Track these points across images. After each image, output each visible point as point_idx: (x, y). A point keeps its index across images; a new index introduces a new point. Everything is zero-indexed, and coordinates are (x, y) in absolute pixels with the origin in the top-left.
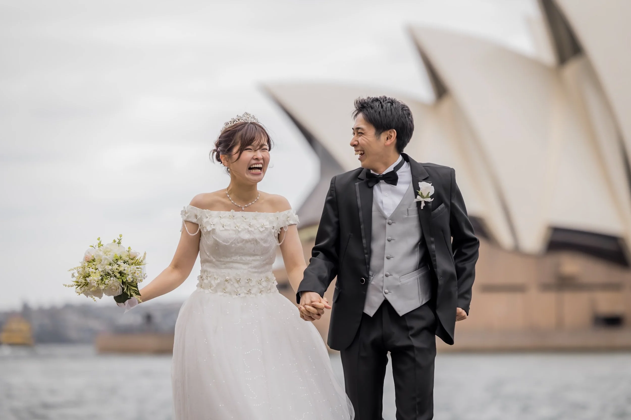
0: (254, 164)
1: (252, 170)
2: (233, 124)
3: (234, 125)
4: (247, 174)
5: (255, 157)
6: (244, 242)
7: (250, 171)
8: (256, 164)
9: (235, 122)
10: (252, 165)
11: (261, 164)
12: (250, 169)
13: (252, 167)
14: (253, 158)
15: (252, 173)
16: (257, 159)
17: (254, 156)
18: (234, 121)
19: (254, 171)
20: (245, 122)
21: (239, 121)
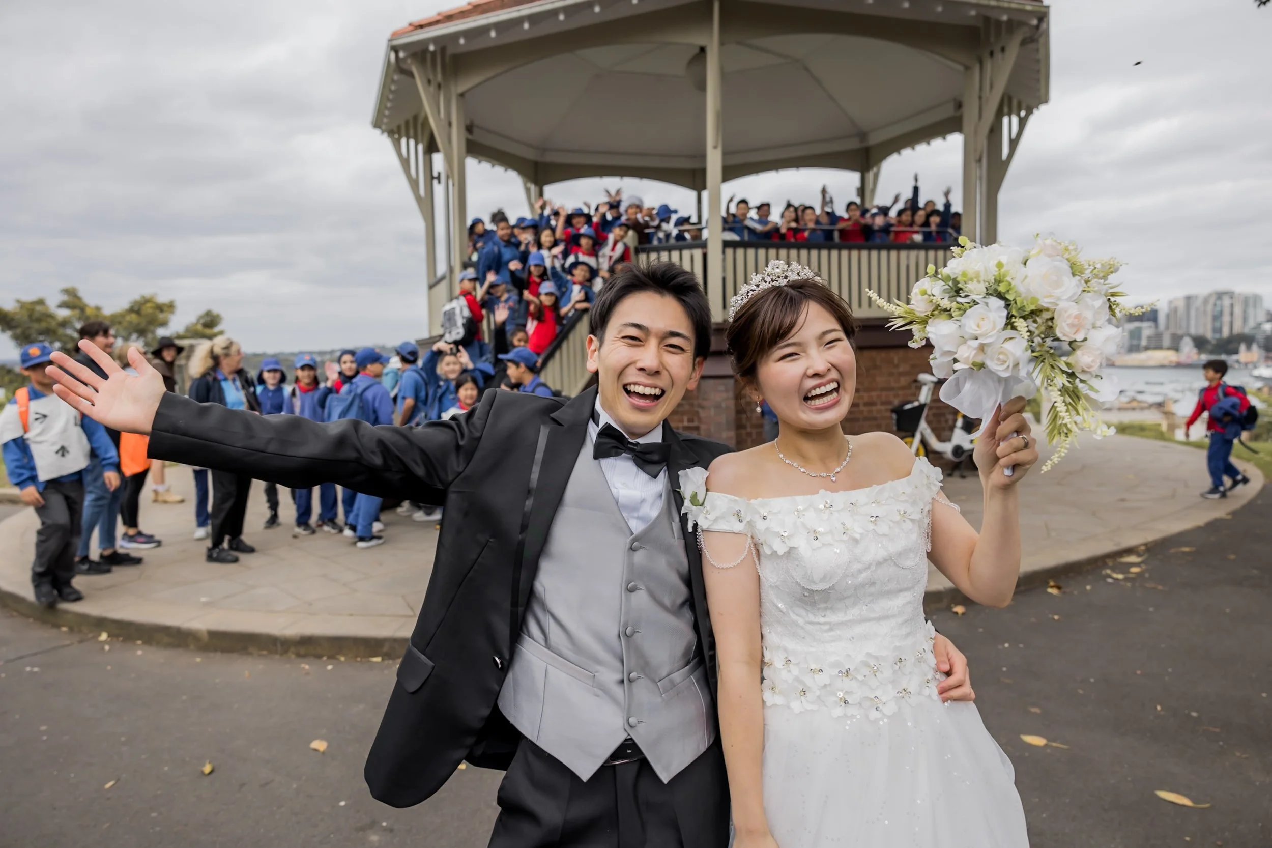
0: (814, 388)
1: (813, 401)
2: (747, 300)
3: (748, 302)
4: (804, 412)
5: (810, 372)
6: (873, 568)
7: (810, 405)
8: (819, 386)
9: (750, 294)
10: (810, 391)
11: (832, 381)
12: (807, 398)
13: (810, 396)
14: (805, 376)
15: (814, 407)
16: (816, 375)
17: (808, 368)
18: (748, 292)
19: (818, 402)
20: (773, 285)
21: (759, 289)
